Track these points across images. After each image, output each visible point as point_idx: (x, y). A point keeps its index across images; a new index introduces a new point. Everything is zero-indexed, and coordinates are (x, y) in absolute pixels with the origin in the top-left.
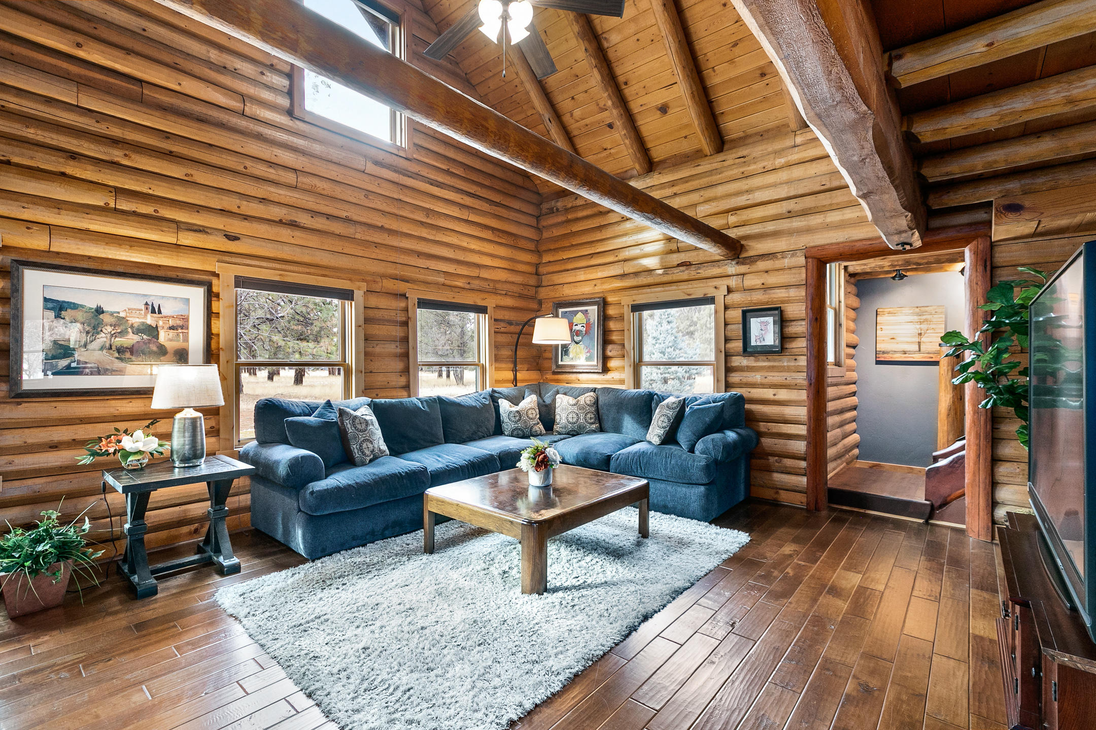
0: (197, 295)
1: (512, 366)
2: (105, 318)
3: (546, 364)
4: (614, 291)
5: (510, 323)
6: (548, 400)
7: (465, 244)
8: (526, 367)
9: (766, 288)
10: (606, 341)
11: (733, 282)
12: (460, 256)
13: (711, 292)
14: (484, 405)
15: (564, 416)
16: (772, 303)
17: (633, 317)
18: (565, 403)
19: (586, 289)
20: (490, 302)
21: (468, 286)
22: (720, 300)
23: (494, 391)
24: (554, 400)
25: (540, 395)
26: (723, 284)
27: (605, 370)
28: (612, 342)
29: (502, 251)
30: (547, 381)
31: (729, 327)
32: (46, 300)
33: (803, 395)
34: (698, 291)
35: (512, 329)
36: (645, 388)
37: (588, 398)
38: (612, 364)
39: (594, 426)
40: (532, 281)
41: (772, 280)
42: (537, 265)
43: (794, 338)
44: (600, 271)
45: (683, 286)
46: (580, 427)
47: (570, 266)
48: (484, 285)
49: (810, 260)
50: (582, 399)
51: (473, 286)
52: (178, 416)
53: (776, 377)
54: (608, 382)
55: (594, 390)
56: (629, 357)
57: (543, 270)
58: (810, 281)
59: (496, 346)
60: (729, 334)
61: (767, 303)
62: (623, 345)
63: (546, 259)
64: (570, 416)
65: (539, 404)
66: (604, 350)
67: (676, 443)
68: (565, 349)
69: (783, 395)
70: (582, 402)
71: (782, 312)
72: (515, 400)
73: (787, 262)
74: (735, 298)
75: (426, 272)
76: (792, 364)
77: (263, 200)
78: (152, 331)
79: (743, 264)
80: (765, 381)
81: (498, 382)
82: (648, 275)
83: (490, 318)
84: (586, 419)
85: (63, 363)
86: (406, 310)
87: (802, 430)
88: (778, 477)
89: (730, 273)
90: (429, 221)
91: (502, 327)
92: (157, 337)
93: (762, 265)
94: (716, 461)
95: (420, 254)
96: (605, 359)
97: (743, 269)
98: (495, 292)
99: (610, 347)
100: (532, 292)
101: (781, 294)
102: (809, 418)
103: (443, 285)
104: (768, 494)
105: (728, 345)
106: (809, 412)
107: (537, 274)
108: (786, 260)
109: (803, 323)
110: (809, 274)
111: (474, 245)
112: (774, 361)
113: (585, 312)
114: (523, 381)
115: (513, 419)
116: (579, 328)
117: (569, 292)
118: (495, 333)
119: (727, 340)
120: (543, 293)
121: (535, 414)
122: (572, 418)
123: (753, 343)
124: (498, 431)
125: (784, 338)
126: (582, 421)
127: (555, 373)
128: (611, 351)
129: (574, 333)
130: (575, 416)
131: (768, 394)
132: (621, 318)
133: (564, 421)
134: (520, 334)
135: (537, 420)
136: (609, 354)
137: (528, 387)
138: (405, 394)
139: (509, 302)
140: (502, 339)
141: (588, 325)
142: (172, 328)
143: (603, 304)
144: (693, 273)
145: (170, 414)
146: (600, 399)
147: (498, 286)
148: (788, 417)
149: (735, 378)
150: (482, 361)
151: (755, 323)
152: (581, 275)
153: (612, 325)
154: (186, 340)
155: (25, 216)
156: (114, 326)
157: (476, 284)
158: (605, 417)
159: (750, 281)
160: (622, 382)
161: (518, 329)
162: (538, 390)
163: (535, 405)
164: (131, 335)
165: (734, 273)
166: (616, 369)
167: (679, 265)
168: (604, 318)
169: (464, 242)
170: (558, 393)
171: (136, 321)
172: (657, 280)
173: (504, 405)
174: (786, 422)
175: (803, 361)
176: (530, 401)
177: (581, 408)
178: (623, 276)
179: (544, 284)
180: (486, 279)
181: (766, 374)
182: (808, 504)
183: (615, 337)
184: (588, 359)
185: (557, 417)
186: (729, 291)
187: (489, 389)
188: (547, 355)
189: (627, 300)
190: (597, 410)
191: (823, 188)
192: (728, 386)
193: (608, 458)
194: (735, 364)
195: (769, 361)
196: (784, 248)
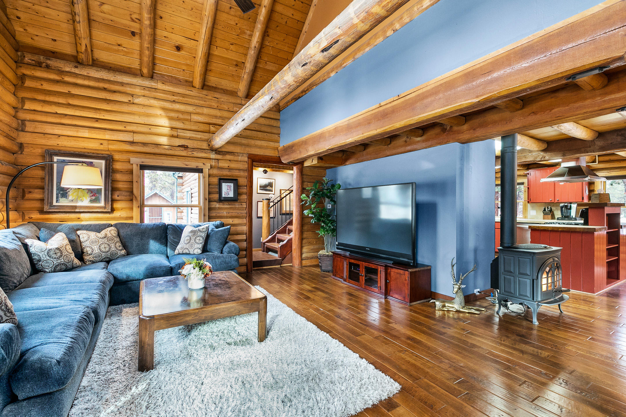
4: (122, 152)
9: (230, 169)
10: (114, 188)
11: (214, 163)
13: (200, 165)
15: (95, 248)
16: (232, 176)
17: (141, 174)
22: (206, 171)
23: (14, 232)
24: (78, 235)
26: (208, 163)
27: (113, 210)
28: (117, 189)
30: (33, 221)
31: (211, 186)
33: (245, 221)
34: (192, 163)
37: (111, 231)
38: (119, 205)
39: (123, 252)
41: (233, 165)
44: (108, 134)
45: (182, 159)
46: (112, 254)
49: (250, 160)
53: (233, 213)
54: (118, 219)
55: (113, 225)
56: (137, 201)
57: (25, 115)
58: (248, 170)
60: (211, 190)
61: (230, 176)
62: (131, 192)
64: (103, 246)
66: (112, 195)
68: (62, 192)
69: (237, 221)
70: (109, 235)
71: (237, 182)
73: (240, 158)
74: (215, 171)
76: (240, 206)
79: (219, 154)
80: (228, 215)
82: (156, 147)
84: (116, 247)
87: (245, 237)
89: (212, 157)
96: (113, 202)
100: (15, 134)
101: (236, 173)
102: (247, 231)
105: (210, 196)
106: (247, 228)
107: (17, 118)
108: (240, 157)
109: (246, 188)
110: (249, 166)
112: (232, 205)
113: (89, 163)
115: (54, 256)
119: (210, 193)
122: (105, 248)
123: (223, 196)
126: (113, 248)
127: (46, 213)
128: (119, 196)
130: (106, 246)
132: (129, 173)
135: (74, 254)
136: (117, 198)
143: (111, 160)
144: (190, 153)
148: (238, 232)
149: (213, 213)
151: (225, 186)
153: (119, 176)
158: (129, 244)
159: (222, 164)
160: (131, 218)
163: (68, 241)
165: (214, 158)
166: (122, 209)
167: (179, 146)
168: (112, 171)
172: (163, 152)
174: (238, 234)
175: (245, 205)
177: (110, 240)
178: (132, 143)
181: (228, 211)
182: (248, 270)
184: (94, 202)
186: (212, 167)
189: (136, 160)
190: (121, 239)
191: (255, 129)
192: (209, 218)
193: (172, 268)
194: (213, 206)
195: (230, 205)
196: (239, 151)
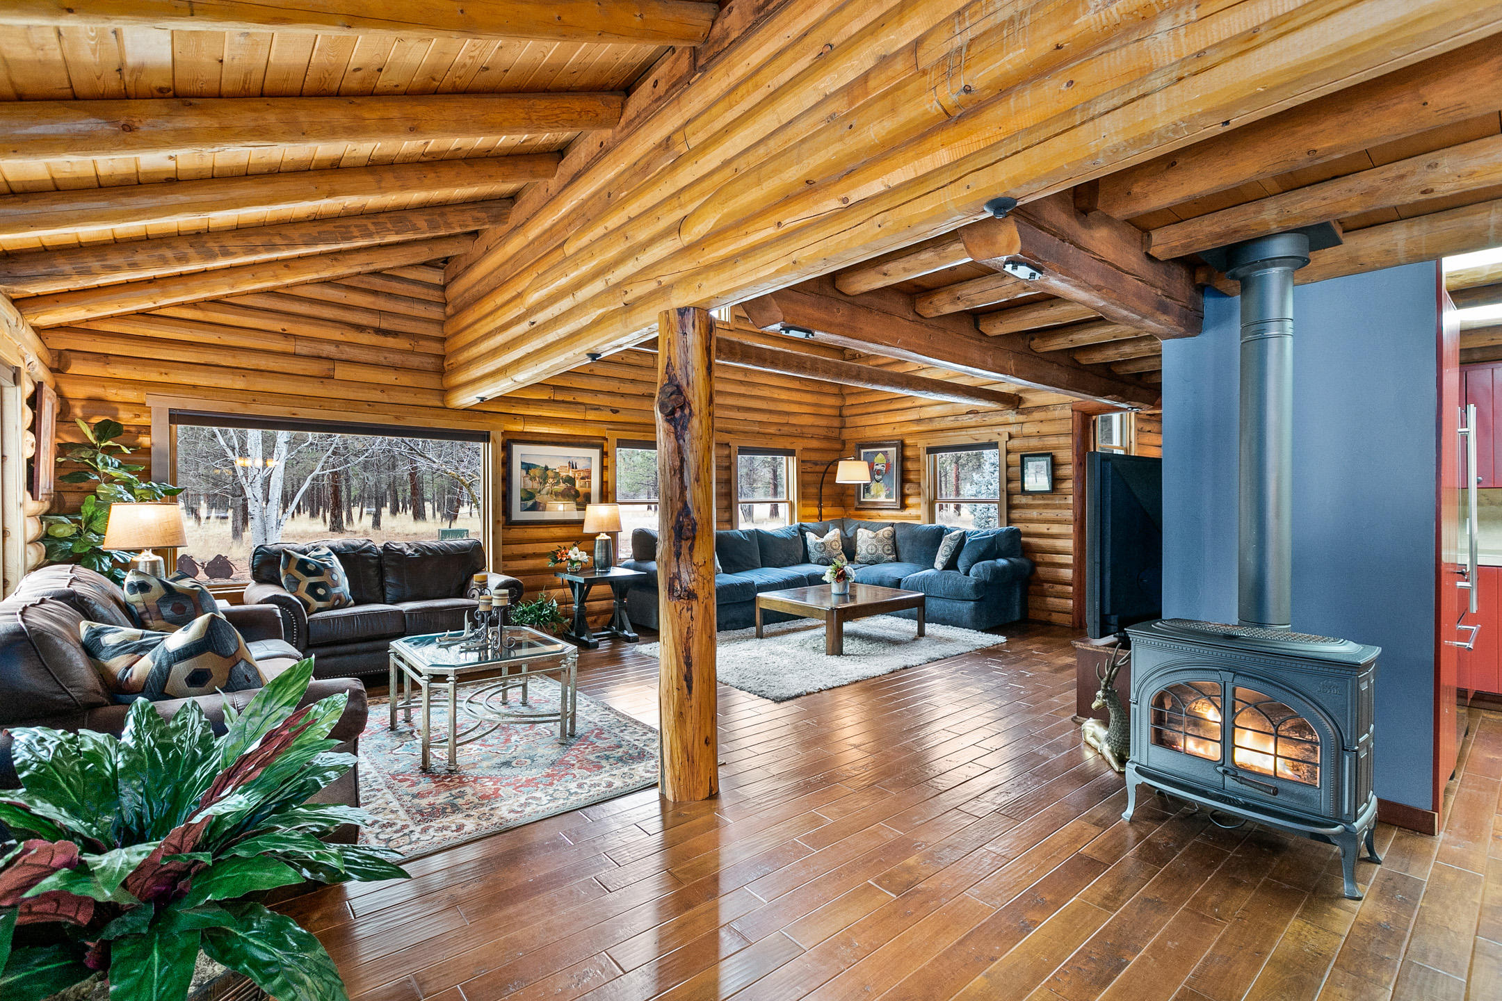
0: (595, 454)
1: (817, 503)
2: (550, 474)
3: (849, 501)
4: (911, 434)
5: (816, 463)
6: (850, 534)
7: (776, 396)
8: (830, 503)
9: (1041, 436)
10: (904, 480)
11: (1014, 430)
12: (772, 406)
13: (995, 438)
14: (794, 537)
15: (864, 547)
16: (1046, 449)
17: (927, 459)
18: (865, 537)
19: (886, 432)
20: (798, 445)
21: (778, 433)
22: (1002, 446)
23: (801, 525)
24: (856, 534)
25: (843, 529)
26: (1005, 430)
27: (903, 506)
28: (909, 481)
29: (808, 398)
30: (850, 517)
31: (1010, 469)
32: (522, 463)
33: (1069, 529)
34: (984, 436)
35: (818, 468)
36: (939, 523)
37: (886, 531)
38: (910, 501)
39: (891, 557)
40: (836, 423)
41: (1045, 428)
42: (841, 408)
43: (1064, 479)
44: (898, 415)
45: (972, 432)
46: (878, 557)
47: (871, 410)
48: (793, 430)
49: (1075, 413)
50: (880, 532)
51: (782, 432)
52: (598, 538)
53: (1050, 514)
54: (906, 517)
55: (892, 525)
56: (925, 495)
57: (846, 412)
58: (1075, 431)
59: (802, 485)
60: (1010, 475)
61: (1042, 449)
62: (919, 484)
63: (849, 401)
64: (870, 547)
65: (842, 538)
66: (902, 488)
67: (957, 569)
68: (867, 488)
69: (1055, 529)
70: (880, 536)
71: (1053, 458)
72: (821, 534)
73: (1057, 413)
74: (1015, 443)
75: (745, 423)
76: (1063, 502)
77: (633, 381)
78: (571, 480)
79: (1022, 414)
80: (1040, 517)
81: (805, 517)
83: (798, 460)
84: (884, 550)
85: (530, 503)
86: (729, 456)
87: (1069, 559)
88: (1051, 600)
89: (1010, 421)
90: (746, 380)
91: (808, 467)
92: (574, 485)
93: (1037, 415)
94: (985, 582)
95: (739, 409)
96: (903, 496)
97: (1021, 418)
98: (802, 436)
99: (907, 486)
100: (835, 434)
101: (1052, 441)
102: (1075, 549)
103: (758, 433)
104: (1042, 616)
105: (1010, 486)
106: (1074, 544)
107: (841, 416)
109: (1071, 467)
110: (1075, 425)
111: (784, 395)
112: (1048, 499)
113: (885, 453)
114: (827, 516)
115: (818, 549)
116: (879, 467)
117: (870, 434)
118: (801, 473)
119: (1009, 481)
120: (846, 434)
121: (838, 546)
122: (872, 550)
124: (806, 559)
125: (1055, 480)
126: (880, 552)
127: (857, 509)
128: (909, 489)
129: (873, 473)
130: (874, 547)
131: (1043, 528)
132: (917, 459)
133: (864, 552)
134: (825, 472)
135: (840, 550)
136: (907, 492)
137: (832, 522)
138: (729, 526)
139: (815, 444)
140: (809, 478)
141: (888, 465)
142: (582, 478)
143: (902, 446)
144: (980, 420)
145: (592, 537)
146: (897, 533)
147: (805, 430)
148: (1059, 549)
149: (1016, 514)
150: (791, 499)
151: (1031, 467)
152: (882, 419)
153: (910, 465)
154: (590, 486)
155: (513, 412)
156: (553, 478)
157: (785, 429)
158: (901, 549)
159: (1029, 429)
160: (918, 517)
161: (823, 468)
162: (841, 525)
163: (837, 538)
164: (562, 484)
165: (1014, 421)
166: (913, 506)
167: (967, 413)
168: (903, 459)
169: (777, 394)
170: (859, 527)
171: (563, 474)
172: (949, 426)
173: (811, 537)
174: (1058, 553)
175: (1070, 500)
176: (833, 534)
177: (880, 541)
179: (847, 425)
180: (794, 425)
181: (1042, 511)
182: (1073, 623)
183: (912, 476)
184: (887, 496)
185: (858, 549)
186: (1011, 437)
187: (797, 523)
188: (850, 492)
189: (923, 444)
190: (894, 543)
192: (1010, 522)
193: (900, 580)
194: (1015, 502)
195: (1044, 499)
196: (1055, 402)
